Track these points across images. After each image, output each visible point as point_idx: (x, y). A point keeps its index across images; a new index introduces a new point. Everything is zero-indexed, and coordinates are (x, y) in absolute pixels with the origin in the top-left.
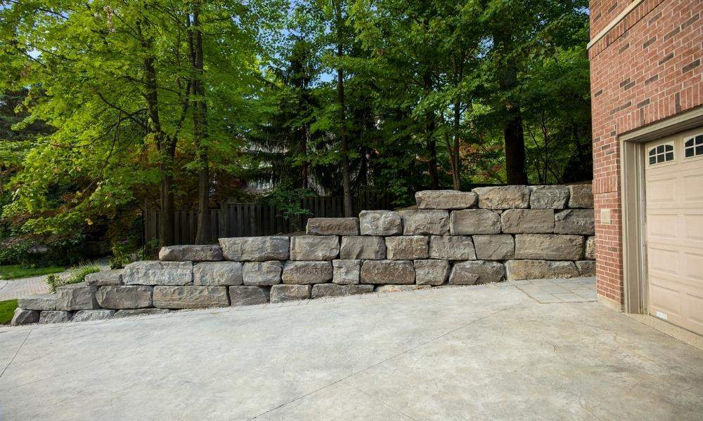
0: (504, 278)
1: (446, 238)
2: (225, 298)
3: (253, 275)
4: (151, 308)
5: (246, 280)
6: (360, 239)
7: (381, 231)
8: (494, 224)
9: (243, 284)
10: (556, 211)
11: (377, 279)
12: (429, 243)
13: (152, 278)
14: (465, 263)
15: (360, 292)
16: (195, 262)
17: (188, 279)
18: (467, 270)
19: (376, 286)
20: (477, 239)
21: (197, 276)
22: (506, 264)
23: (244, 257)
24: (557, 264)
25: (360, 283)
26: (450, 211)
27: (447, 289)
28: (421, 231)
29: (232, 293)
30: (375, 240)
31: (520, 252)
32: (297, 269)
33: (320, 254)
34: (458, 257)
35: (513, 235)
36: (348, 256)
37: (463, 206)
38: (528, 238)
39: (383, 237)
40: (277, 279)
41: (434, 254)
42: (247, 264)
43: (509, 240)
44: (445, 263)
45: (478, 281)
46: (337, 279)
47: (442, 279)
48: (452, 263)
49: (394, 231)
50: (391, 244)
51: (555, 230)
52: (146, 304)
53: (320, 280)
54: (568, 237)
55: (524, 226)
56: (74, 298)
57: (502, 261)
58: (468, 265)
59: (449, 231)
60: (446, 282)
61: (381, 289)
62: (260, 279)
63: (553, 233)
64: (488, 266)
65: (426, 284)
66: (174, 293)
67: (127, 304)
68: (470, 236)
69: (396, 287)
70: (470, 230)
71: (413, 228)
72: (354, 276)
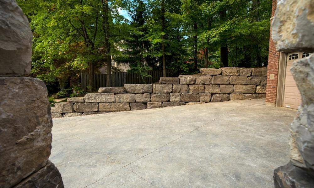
0: (229, 100)
1: (211, 85)
2: (129, 107)
3: (140, 98)
4: (98, 112)
5: (137, 100)
6: (180, 85)
7: (188, 82)
8: (228, 80)
9: (136, 102)
10: (248, 77)
11: (186, 100)
12: (204, 87)
13: (97, 100)
14: (217, 95)
15: (180, 105)
16: (115, 94)
17: (113, 100)
18: (218, 97)
19: (186, 102)
20: (221, 86)
21: (117, 99)
22: (231, 95)
23: (136, 92)
24: (247, 95)
25: (180, 102)
26: (212, 76)
27: (211, 103)
28: (202, 83)
29: (132, 106)
30: (186, 86)
31: (235, 91)
32: (157, 96)
33: (165, 91)
34: (215, 92)
35: (233, 85)
36: (175, 92)
37: (217, 74)
38: (238, 86)
39: (188, 85)
40: (149, 100)
41: (206, 91)
42: (137, 95)
43: (232, 86)
44: (210, 95)
45: (221, 101)
46: (172, 100)
47: (209, 100)
48: (212, 94)
49: (193, 83)
50: (191, 88)
51: (247, 83)
52: (96, 110)
53: (165, 101)
54: (251, 86)
55: (237, 82)
56: (63, 108)
57: (229, 94)
59: (212, 83)
61: (187, 104)
62: (143, 100)
63: (246, 84)
64: (225, 95)
65: (204, 102)
66: (108, 105)
67: (88, 110)
68: (219, 85)
69: (193, 103)
70: (219, 83)
71: (199, 82)
72: (178, 99)
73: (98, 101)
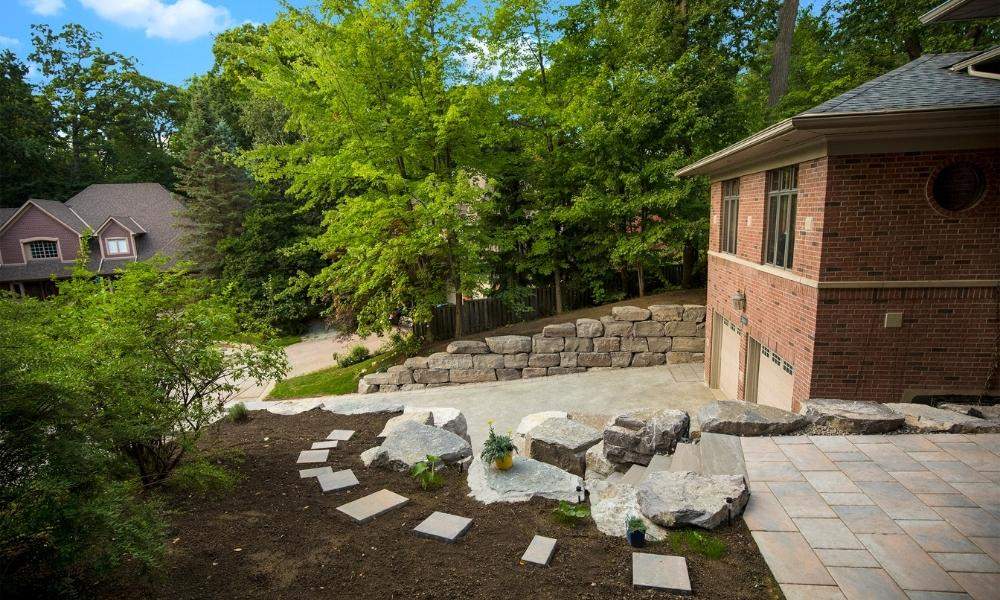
0: (665, 362)
1: (631, 339)
2: (494, 376)
3: (511, 362)
4: (448, 383)
5: (507, 365)
6: (577, 340)
7: (590, 335)
8: (661, 330)
9: (505, 368)
10: (698, 323)
11: (588, 364)
12: (620, 342)
14: (641, 354)
15: (578, 371)
16: (473, 355)
17: (470, 365)
18: (643, 358)
19: (587, 367)
20: (650, 340)
21: (476, 364)
22: (666, 355)
23: (505, 352)
25: (577, 366)
26: (633, 322)
27: (630, 370)
28: (615, 335)
29: (499, 373)
30: (587, 341)
31: (675, 348)
32: (538, 359)
33: (553, 350)
34: (638, 350)
35: (672, 337)
36: (569, 350)
37: (643, 318)
38: (679, 339)
39: (592, 338)
40: (526, 364)
41: (623, 348)
42: (506, 356)
43: (669, 340)
44: (629, 354)
45: (649, 365)
46: (564, 363)
47: (627, 363)
48: (634, 354)
49: (599, 334)
50: (596, 343)
52: (446, 380)
53: (553, 365)
55: (678, 332)
56: (401, 377)
57: (664, 353)
58: (643, 355)
59: (633, 334)
60: (630, 365)
61: (590, 370)
62: (515, 364)
64: (656, 355)
65: (617, 366)
66: (463, 373)
67: (434, 380)
68: (646, 337)
69: (600, 368)
70: (646, 334)
71: (611, 332)
72: (573, 362)
73: (448, 366)
